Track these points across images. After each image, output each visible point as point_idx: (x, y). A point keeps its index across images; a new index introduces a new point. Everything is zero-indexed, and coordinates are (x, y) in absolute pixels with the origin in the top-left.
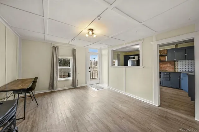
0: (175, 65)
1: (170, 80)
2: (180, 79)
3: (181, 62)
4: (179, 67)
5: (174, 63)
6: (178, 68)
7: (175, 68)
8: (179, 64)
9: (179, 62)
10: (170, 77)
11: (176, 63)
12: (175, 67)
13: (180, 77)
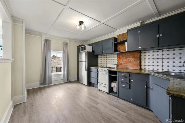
0: (140, 59)
1: (130, 88)
2: (148, 88)
3: (151, 54)
4: (147, 64)
5: (139, 56)
6: (145, 65)
7: (140, 65)
8: (147, 57)
9: (147, 54)
10: (130, 81)
11: (143, 55)
12: (140, 62)
13: (147, 83)
